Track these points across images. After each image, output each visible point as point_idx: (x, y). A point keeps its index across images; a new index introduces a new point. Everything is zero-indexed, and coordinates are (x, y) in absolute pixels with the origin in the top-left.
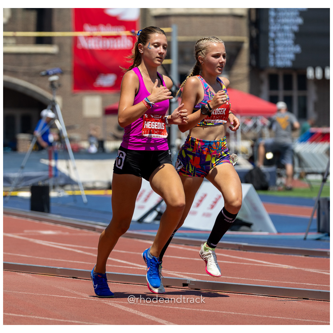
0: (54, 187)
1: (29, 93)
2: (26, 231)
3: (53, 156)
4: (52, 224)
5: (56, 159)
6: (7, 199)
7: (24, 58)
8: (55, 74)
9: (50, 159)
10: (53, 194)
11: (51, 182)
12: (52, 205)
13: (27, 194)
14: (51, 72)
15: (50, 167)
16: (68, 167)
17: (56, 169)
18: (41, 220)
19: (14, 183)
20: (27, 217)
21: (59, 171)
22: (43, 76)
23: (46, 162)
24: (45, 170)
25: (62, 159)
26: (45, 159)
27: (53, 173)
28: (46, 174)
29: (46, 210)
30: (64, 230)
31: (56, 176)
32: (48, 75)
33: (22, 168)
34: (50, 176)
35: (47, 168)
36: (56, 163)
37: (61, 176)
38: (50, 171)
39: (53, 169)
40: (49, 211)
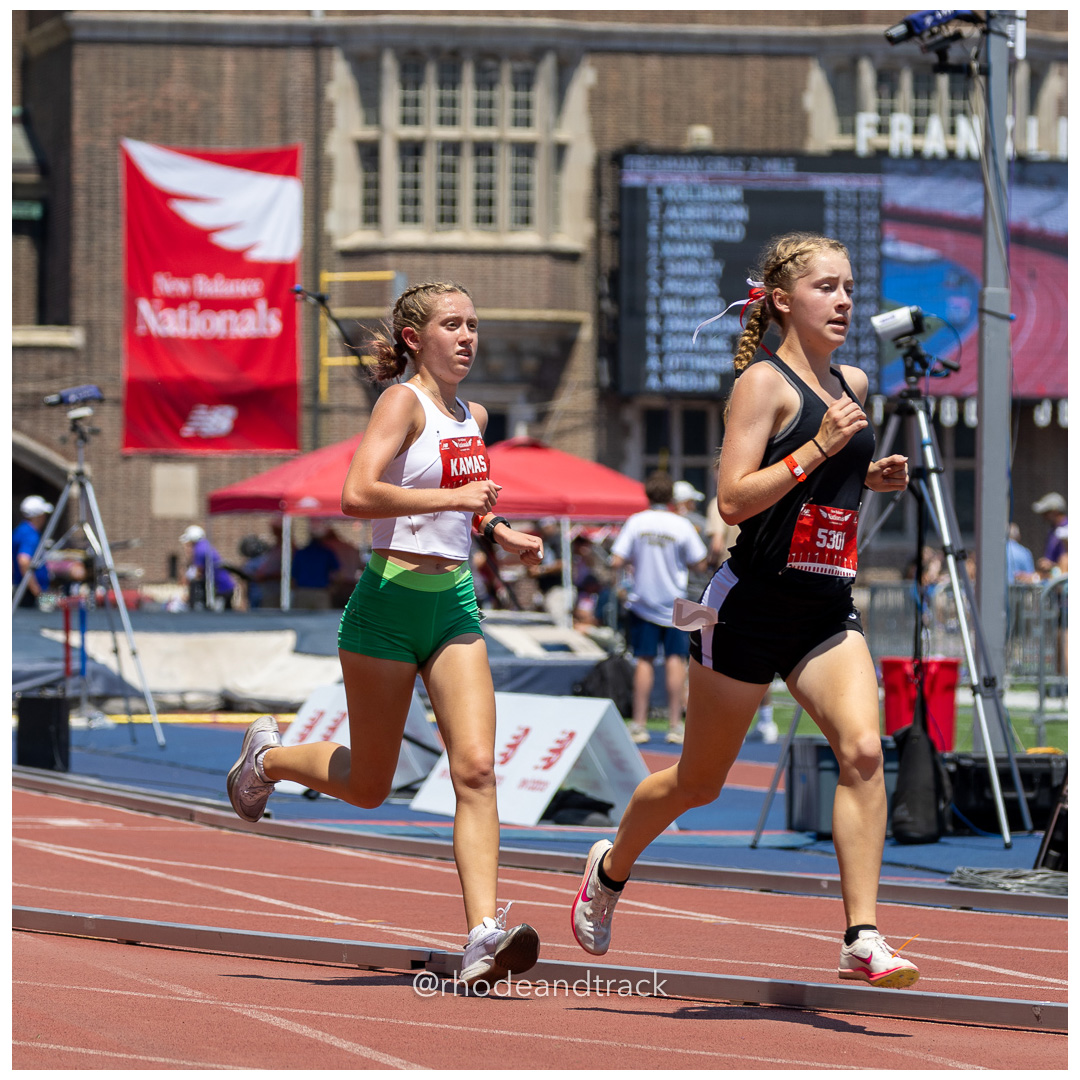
0: (75, 702)
3: (75, 620)
4: (77, 801)
5: (83, 630)
8: (84, 402)
9: (67, 628)
10: (76, 722)
11: (69, 689)
12: (75, 753)
14: (72, 398)
15: (67, 646)
16: (116, 651)
17: (84, 656)
18: (45, 789)
21: (92, 659)
22: (52, 405)
23: (59, 636)
24: (54, 660)
25: (98, 628)
26: (54, 628)
27: (76, 665)
28: (58, 666)
29: (59, 763)
30: (110, 818)
31: (82, 672)
32: (63, 402)
34: (68, 672)
35: (61, 653)
36: (83, 640)
37: (95, 674)
38: (67, 660)
39: (75, 655)
40: (65, 767)
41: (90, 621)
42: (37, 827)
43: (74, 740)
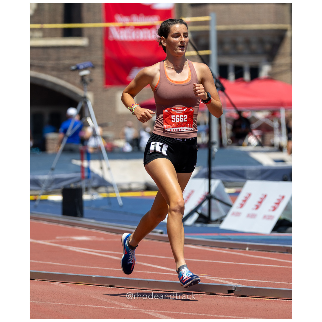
0: (87, 189)
1: (58, 89)
2: (58, 237)
3: (85, 156)
4: (86, 229)
5: (89, 159)
6: (37, 203)
7: (51, 51)
8: (85, 69)
9: (82, 159)
10: (86, 197)
11: (83, 184)
12: (86, 209)
13: (58, 198)
14: (81, 67)
15: (82, 167)
16: (101, 168)
17: (89, 170)
18: (73, 225)
19: (44, 186)
20: (59, 222)
21: (93, 172)
22: (73, 70)
23: (79, 163)
24: (77, 172)
25: (95, 159)
26: (77, 159)
27: (86, 174)
28: (79, 175)
29: (79, 214)
30: (99, 236)
31: (88, 177)
32: (78, 69)
33: (53, 169)
34: (83, 178)
35: (79, 169)
36: (89, 164)
37: (94, 178)
38: (82, 172)
39: (86, 170)
40: (82, 215)
41: (92, 156)
42: (69, 240)
43: (85, 205)
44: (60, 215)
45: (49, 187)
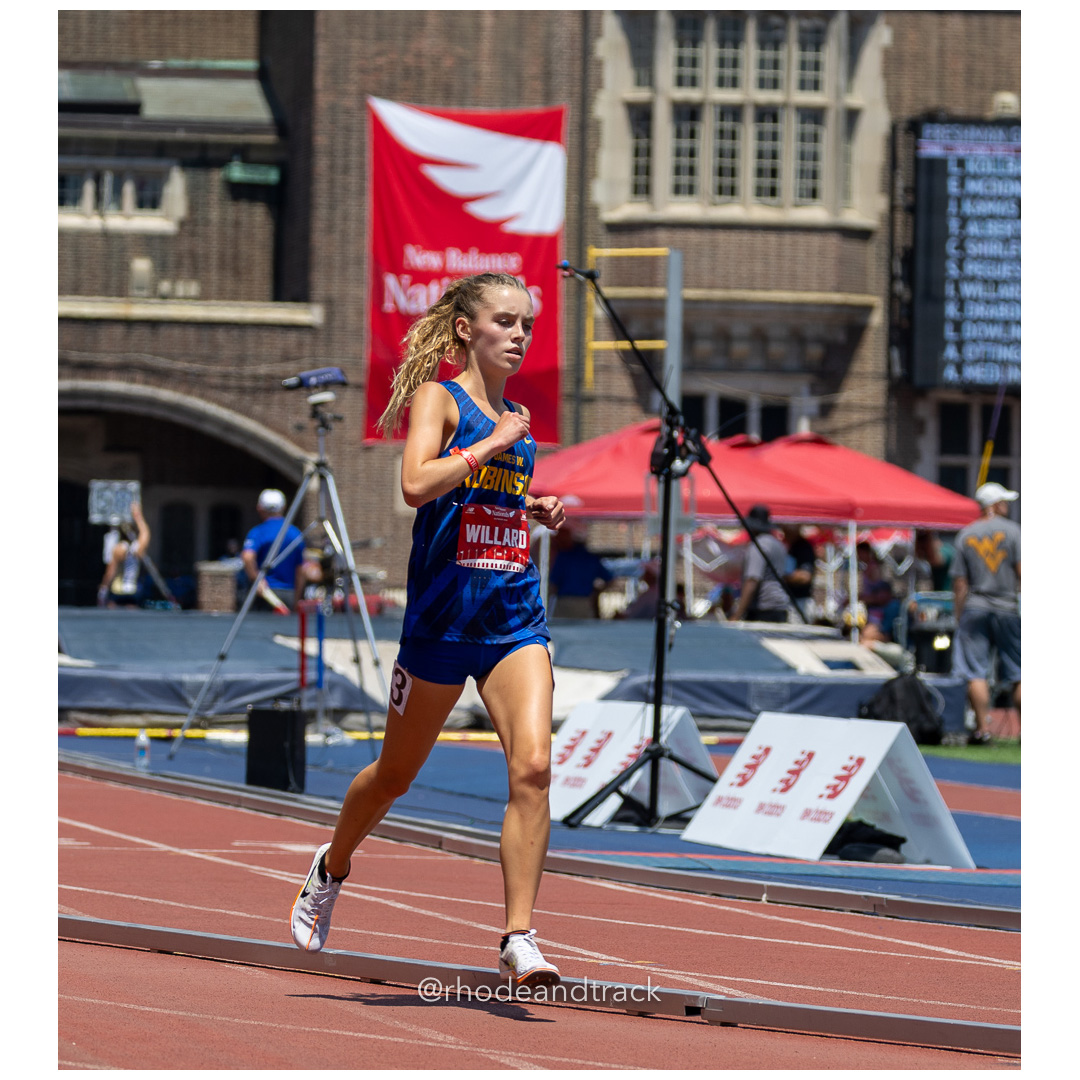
2: (237, 844)
3: (312, 626)
5: (321, 637)
6: (174, 747)
7: (221, 335)
9: (303, 636)
10: (313, 738)
11: (305, 702)
12: (311, 772)
13: (241, 737)
14: (313, 381)
15: (303, 655)
16: (357, 660)
17: (321, 666)
18: (279, 811)
19: (195, 703)
20: (239, 802)
21: (330, 669)
22: (290, 388)
23: (294, 644)
24: (288, 669)
25: (338, 636)
26: (287, 635)
27: (312, 675)
28: (292, 677)
29: (293, 784)
31: (319, 684)
32: (303, 384)
33: (222, 657)
34: (303, 683)
35: (295, 662)
36: (321, 648)
37: (333, 686)
38: (302, 669)
39: (311, 664)
40: (301, 788)
41: (328, 627)
42: (269, 852)
43: (310, 758)
44: (243, 786)
45: (208, 708)
